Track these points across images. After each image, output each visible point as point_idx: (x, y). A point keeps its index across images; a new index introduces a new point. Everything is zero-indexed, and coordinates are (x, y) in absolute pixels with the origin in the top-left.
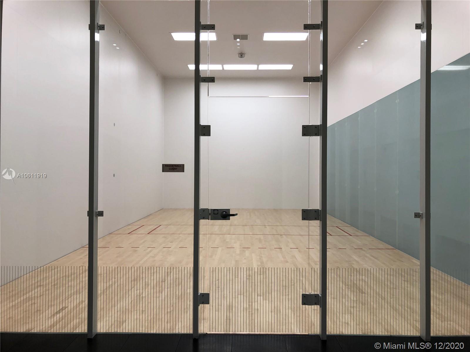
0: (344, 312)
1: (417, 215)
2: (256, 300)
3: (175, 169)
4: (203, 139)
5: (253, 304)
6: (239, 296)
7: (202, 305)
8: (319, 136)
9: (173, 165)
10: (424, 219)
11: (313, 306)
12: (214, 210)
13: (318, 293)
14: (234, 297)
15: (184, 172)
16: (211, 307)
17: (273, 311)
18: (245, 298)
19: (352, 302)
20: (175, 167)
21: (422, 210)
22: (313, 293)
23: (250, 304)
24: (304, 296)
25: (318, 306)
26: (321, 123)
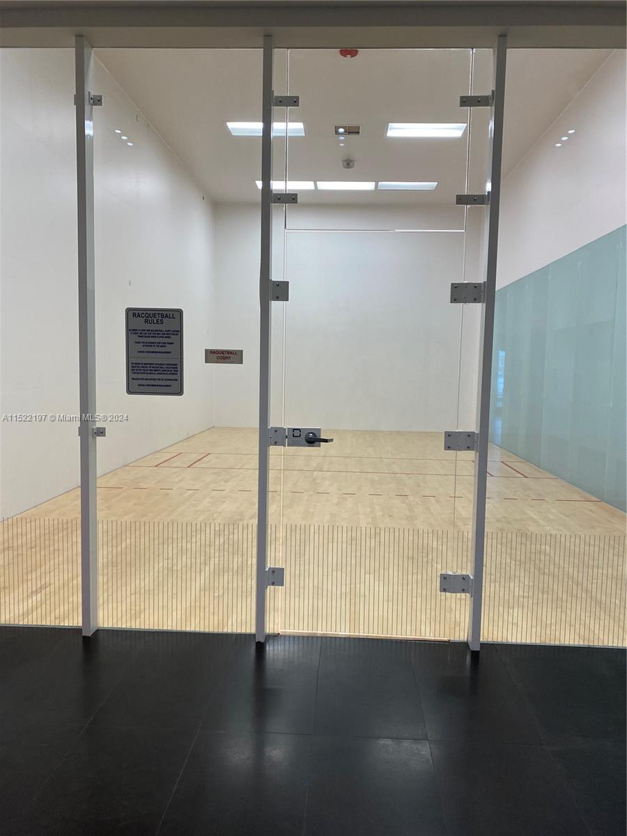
0: (511, 605)
2: (363, 580)
3: (227, 358)
4: (275, 305)
5: (358, 586)
6: (335, 573)
7: (272, 587)
8: (481, 304)
9: (222, 352)
11: (459, 595)
12: (294, 429)
13: (468, 573)
14: (325, 573)
15: (242, 363)
16: (288, 591)
17: (390, 599)
18: (344, 575)
19: (526, 588)
20: (227, 355)
22: (459, 573)
23: (353, 586)
24: (444, 578)
25: (468, 594)
26: (486, 280)
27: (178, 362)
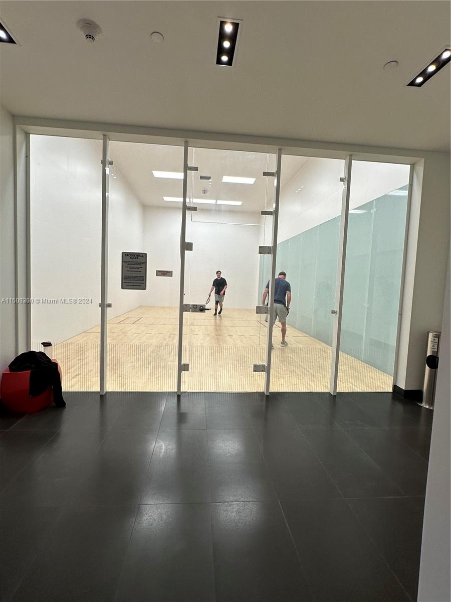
1: (333, 312)
3: (165, 274)
4: (186, 252)
9: (164, 271)
10: (338, 314)
11: (261, 373)
12: (194, 305)
13: (265, 364)
21: (337, 309)
22: (261, 364)
24: (255, 366)
25: (264, 373)
26: (273, 245)
27: (145, 276)
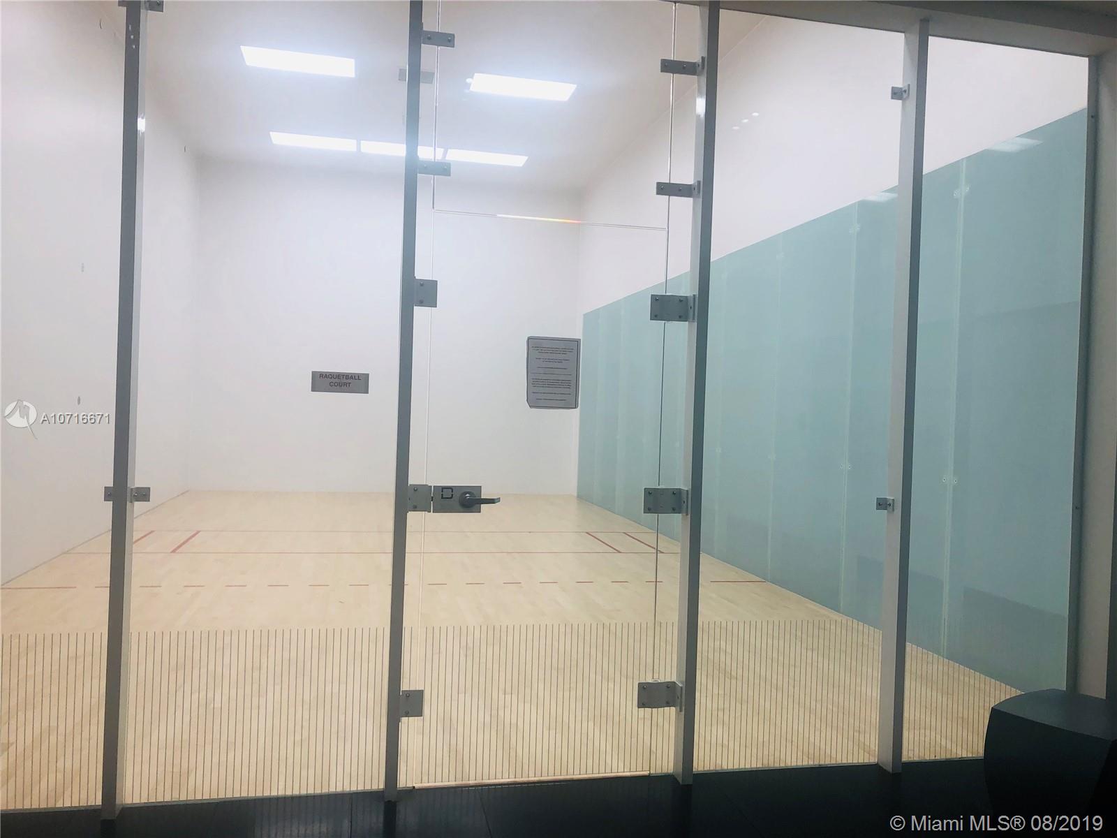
1: (882, 504)
3: (345, 384)
7: (407, 719)
8: (687, 323)
9: (339, 376)
10: (898, 512)
12: (443, 488)
13: (674, 679)
15: (367, 392)
16: (427, 724)
20: (345, 381)
25: (674, 708)
